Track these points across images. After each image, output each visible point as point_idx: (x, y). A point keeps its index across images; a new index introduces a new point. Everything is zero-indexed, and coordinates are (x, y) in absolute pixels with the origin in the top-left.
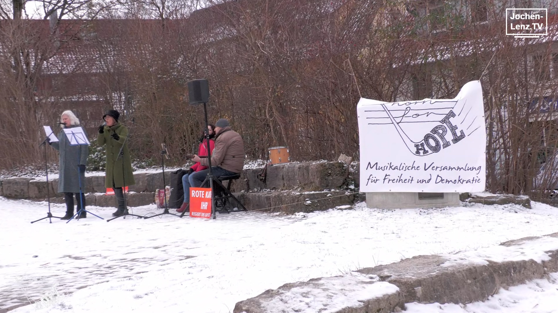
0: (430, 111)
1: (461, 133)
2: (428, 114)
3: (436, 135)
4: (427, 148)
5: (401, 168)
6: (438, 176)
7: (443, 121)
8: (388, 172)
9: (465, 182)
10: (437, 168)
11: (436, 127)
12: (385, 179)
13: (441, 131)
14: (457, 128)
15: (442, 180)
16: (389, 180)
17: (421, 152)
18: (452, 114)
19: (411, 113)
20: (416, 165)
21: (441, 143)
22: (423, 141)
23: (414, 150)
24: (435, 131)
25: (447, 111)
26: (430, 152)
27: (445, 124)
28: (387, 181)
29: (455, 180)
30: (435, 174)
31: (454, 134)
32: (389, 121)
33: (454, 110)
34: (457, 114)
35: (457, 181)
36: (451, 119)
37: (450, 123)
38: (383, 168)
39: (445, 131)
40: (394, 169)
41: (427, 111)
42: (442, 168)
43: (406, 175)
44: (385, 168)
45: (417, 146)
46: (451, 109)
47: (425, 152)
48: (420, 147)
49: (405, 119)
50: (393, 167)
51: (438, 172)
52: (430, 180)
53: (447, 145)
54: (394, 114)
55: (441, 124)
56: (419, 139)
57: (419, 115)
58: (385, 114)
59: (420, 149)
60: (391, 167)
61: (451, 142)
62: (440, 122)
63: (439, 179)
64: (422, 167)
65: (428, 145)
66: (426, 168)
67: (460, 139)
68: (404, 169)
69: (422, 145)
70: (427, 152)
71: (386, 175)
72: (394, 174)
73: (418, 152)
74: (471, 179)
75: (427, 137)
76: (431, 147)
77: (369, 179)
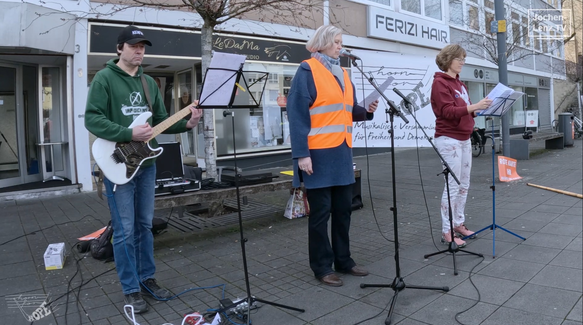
0: (406, 81)
1: (427, 100)
2: (404, 84)
5: (382, 127)
6: (410, 133)
7: (415, 90)
10: (409, 127)
14: (424, 96)
15: (413, 137)
16: (373, 137)
18: (421, 85)
22: (400, 106)
27: (416, 92)
28: (371, 137)
29: (422, 137)
33: (422, 82)
34: (424, 84)
35: (423, 138)
36: (421, 89)
38: (368, 127)
39: (416, 98)
40: (377, 128)
41: (403, 81)
42: (413, 127)
44: (370, 127)
46: (421, 81)
50: (376, 127)
52: (404, 137)
55: (413, 92)
57: (397, 84)
60: (374, 126)
61: (420, 107)
62: (412, 90)
63: (411, 136)
66: (401, 127)
67: (426, 105)
68: (385, 128)
71: (370, 133)
77: (356, 136)
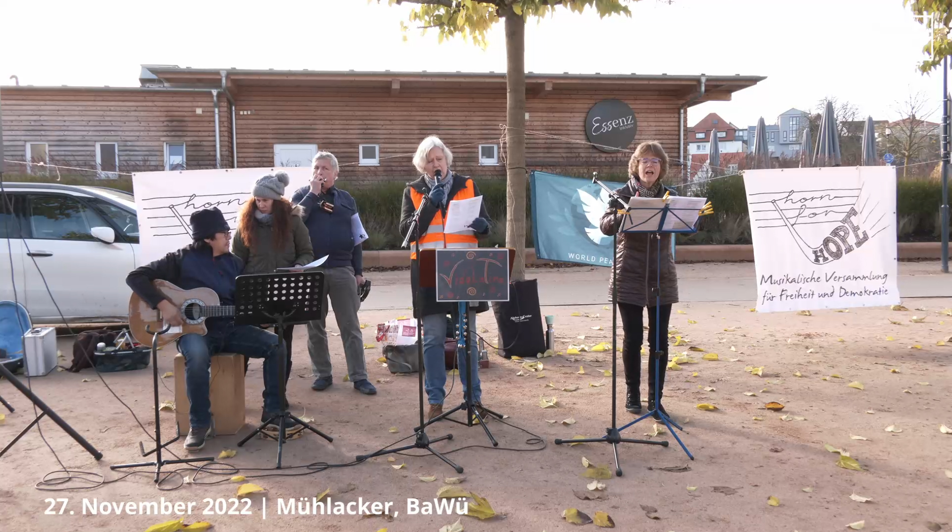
3: (836, 239)
4: (826, 255)
8: (785, 286)
9: (872, 293)
11: (837, 229)
12: (781, 295)
13: (842, 233)
17: (821, 259)
19: (807, 212)
20: (816, 276)
21: (843, 248)
23: (813, 257)
24: (835, 233)
25: (848, 209)
26: (830, 258)
30: (837, 285)
31: (857, 236)
32: (781, 222)
45: (815, 252)
47: (825, 259)
48: (819, 254)
49: (800, 220)
51: (841, 283)
53: (849, 249)
56: (818, 243)
58: (776, 215)
59: (818, 257)
64: (823, 278)
65: (828, 250)
69: (821, 251)
70: (827, 259)
72: (791, 289)
73: (817, 260)
74: (878, 290)
75: (826, 242)
76: (831, 254)
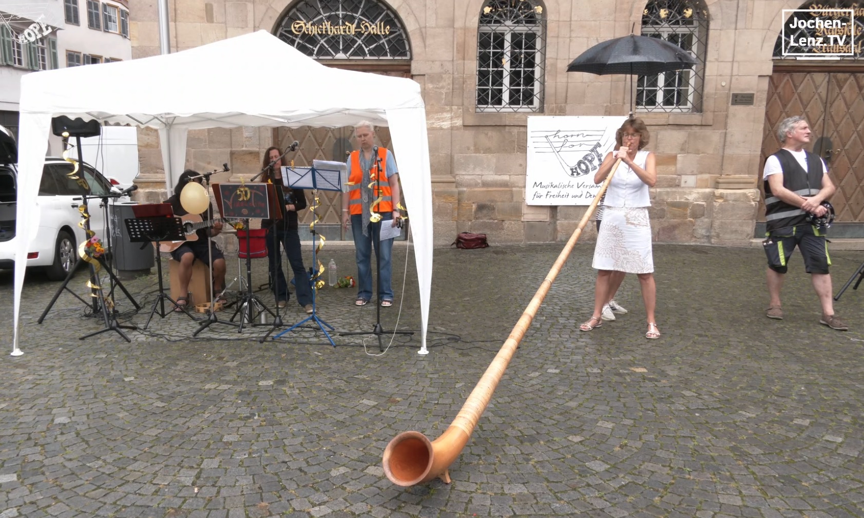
37: (597, 152)
43: (564, 192)
54: (556, 145)
